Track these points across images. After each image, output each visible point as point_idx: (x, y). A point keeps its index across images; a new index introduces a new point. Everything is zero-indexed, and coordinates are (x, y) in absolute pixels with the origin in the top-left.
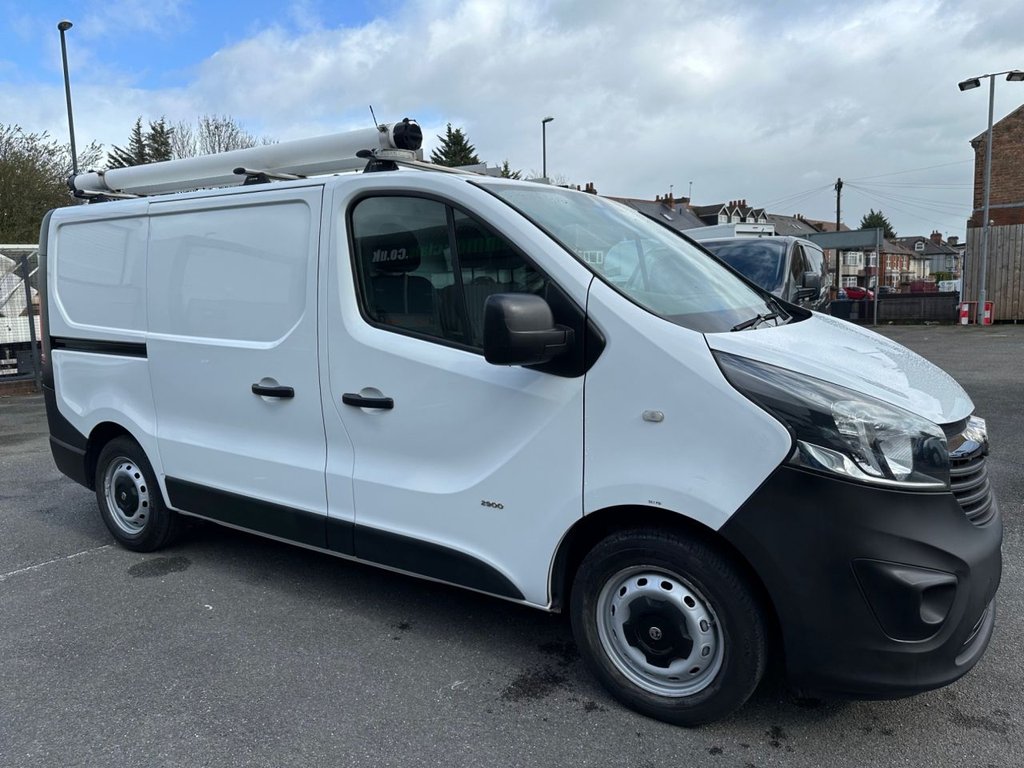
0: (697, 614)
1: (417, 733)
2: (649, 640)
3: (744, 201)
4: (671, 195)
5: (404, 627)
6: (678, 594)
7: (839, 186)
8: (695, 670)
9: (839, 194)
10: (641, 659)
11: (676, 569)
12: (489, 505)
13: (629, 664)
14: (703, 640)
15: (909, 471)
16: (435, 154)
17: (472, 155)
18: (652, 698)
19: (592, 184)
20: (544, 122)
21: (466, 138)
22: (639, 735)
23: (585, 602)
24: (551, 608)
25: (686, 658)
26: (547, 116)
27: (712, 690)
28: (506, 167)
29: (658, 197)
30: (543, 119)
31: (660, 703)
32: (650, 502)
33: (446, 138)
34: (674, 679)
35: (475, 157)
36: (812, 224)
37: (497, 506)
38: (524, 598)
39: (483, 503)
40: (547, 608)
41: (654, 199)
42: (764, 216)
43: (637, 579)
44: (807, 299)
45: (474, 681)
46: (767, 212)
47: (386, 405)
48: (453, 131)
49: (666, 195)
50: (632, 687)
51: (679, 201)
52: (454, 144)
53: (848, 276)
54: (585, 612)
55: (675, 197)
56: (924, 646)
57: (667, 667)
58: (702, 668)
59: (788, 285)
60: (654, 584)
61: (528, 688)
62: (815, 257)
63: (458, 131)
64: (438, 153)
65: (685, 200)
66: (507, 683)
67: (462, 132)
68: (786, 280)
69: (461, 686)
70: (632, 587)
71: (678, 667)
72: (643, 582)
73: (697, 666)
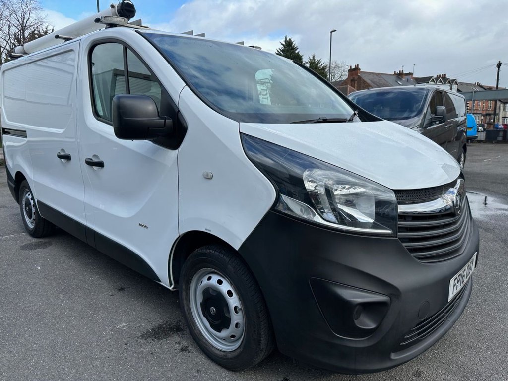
0: (234, 301)
2: (210, 314)
3: (445, 75)
4: (402, 71)
5: (121, 289)
6: (225, 287)
7: (499, 65)
8: (233, 336)
9: (498, 70)
10: (208, 325)
11: (224, 272)
12: (142, 226)
13: (202, 324)
14: (237, 318)
15: (371, 221)
16: (278, 51)
17: (297, 51)
18: (213, 349)
19: (358, 65)
20: (331, 32)
21: (294, 43)
22: (198, 371)
23: (184, 287)
24: (173, 289)
25: (228, 328)
26: (333, 29)
27: (238, 352)
28: (314, 57)
29: (395, 72)
30: (331, 31)
31: (216, 354)
32: (206, 229)
33: (284, 43)
34: (224, 339)
35: (298, 52)
36: (486, 88)
37: (145, 227)
38: (161, 282)
39: (140, 225)
40: (170, 288)
41: (393, 73)
42: (456, 83)
43: (207, 277)
44: (437, 122)
45: (132, 325)
46: (459, 81)
47: (101, 165)
48: (288, 39)
49: (400, 71)
50: (204, 341)
51: (407, 75)
52: (288, 46)
53: (506, 117)
54: (184, 293)
55: (405, 72)
56: (361, 343)
57: (220, 332)
58: (237, 336)
59: (425, 115)
60: (215, 279)
61: (159, 333)
62: (459, 102)
63: (290, 39)
64: (279, 51)
65: (410, 74)
66: (149, 328)
67: (292, 40)
68: (425, 111)
69: (124, 327)
70: (205, 282)
71: (224, 333)
72: (209, 279)
73: (233, 334)
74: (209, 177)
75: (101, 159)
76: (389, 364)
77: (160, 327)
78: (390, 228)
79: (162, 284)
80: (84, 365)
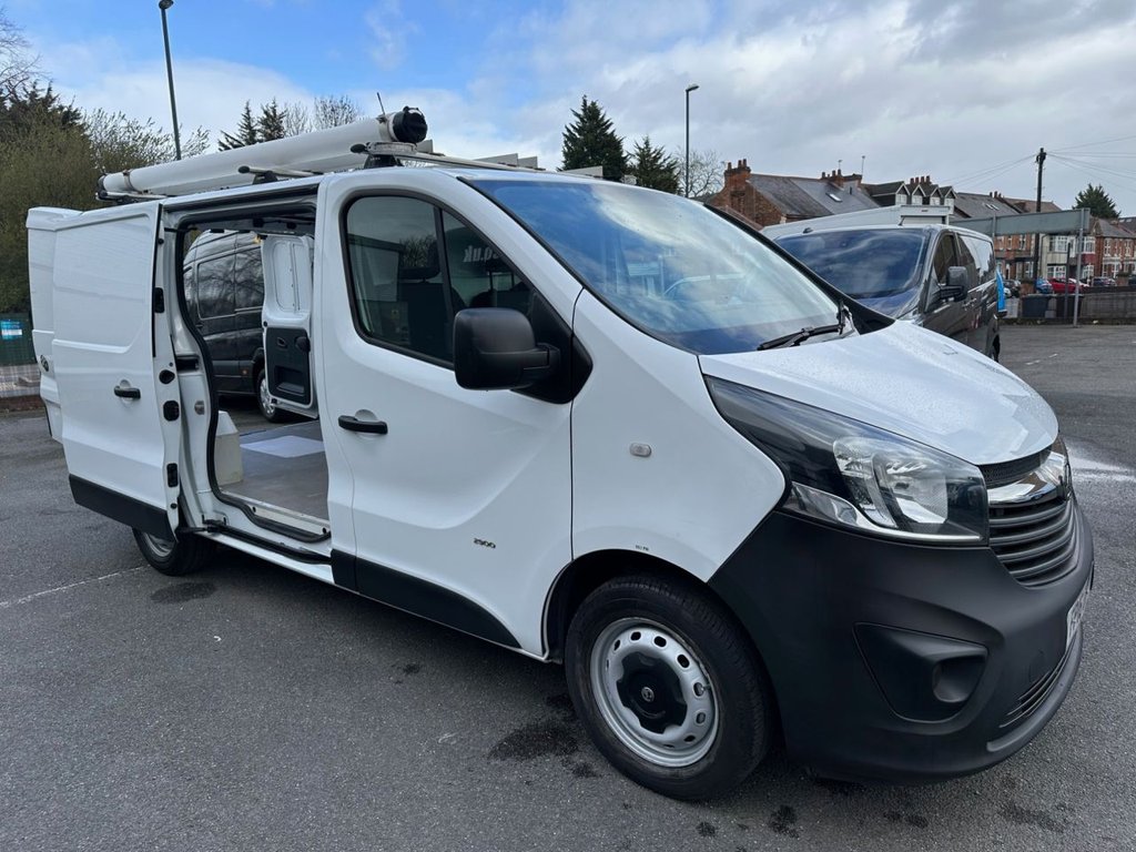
0: (691, 675)
1: (386, 789)
2: (642, 702)
3: (928, 177)
4: (839, 171)
5: (410, 670)
6: (672, 651)
7: (1042, 157)
8: (690, 738)
9: (1041, 167)
10: (635, 722)
11: (670, 623)
12: (483, 543)
13: (623, 724)
14: (697, 705)
15: (941, 520)
16: (569, 130)
17: (609, 131)
18: (646, 765)
19: (745, 161)
20: (688, 91)
21: (602, 112)
22: (626, 806)
23: (578, 654)
24: (548, 659)
25: (680, 724)
26: (691, 84)
27: (705, 763)
28: (647, 143)
29: (824, 174)
30: (687, 88)
31: (653, 772)
32: (637, 547)
33: (581, 113)
34: (669, 746)
35: (612, 133)
36: (1012, 203)
37: (489, 545)
38: (519, 647)
39: (476, 541)
40: (543, 659)
41: (820, 177)
42: (952, 195)
43: (631, 633)
44: (952, 299)
45: (465, 735)
46: (956, 190)
47: (381, 429)
48: (589, 104)
49: (834, 172)
50: (626, 752)
51: (848, 179)
52: (590, 119)
53: (1055, 265)
54: (579, 666)
55: (844, 174)
56: (945, 727)
57: (662, 733)
58: (698, 737)
59: (927, 283)
60: (648, 637)
61: (522, 746)
62: (980, 247)
63: (593, 104)
64: (572, 129)
65: (857, 177)
66: (500, 737)
67: (599, 105)
68: (926, 277)
69: (451, 739)
70: (626, 641)
71: (672, 734)
72: (636, 636)
73: (691, 734)
74: (642, 453)
75: (380, 418)
76: (986, 761)
77: (519, 735)
78: (975, 529)
79: (523, 651)
80: (411, 813)
